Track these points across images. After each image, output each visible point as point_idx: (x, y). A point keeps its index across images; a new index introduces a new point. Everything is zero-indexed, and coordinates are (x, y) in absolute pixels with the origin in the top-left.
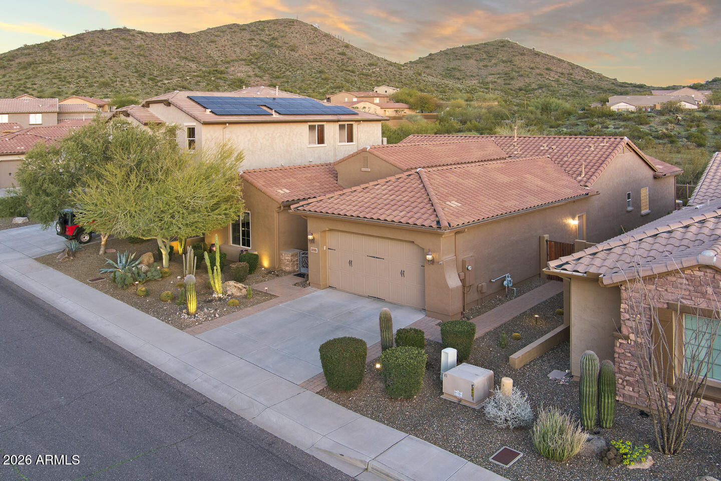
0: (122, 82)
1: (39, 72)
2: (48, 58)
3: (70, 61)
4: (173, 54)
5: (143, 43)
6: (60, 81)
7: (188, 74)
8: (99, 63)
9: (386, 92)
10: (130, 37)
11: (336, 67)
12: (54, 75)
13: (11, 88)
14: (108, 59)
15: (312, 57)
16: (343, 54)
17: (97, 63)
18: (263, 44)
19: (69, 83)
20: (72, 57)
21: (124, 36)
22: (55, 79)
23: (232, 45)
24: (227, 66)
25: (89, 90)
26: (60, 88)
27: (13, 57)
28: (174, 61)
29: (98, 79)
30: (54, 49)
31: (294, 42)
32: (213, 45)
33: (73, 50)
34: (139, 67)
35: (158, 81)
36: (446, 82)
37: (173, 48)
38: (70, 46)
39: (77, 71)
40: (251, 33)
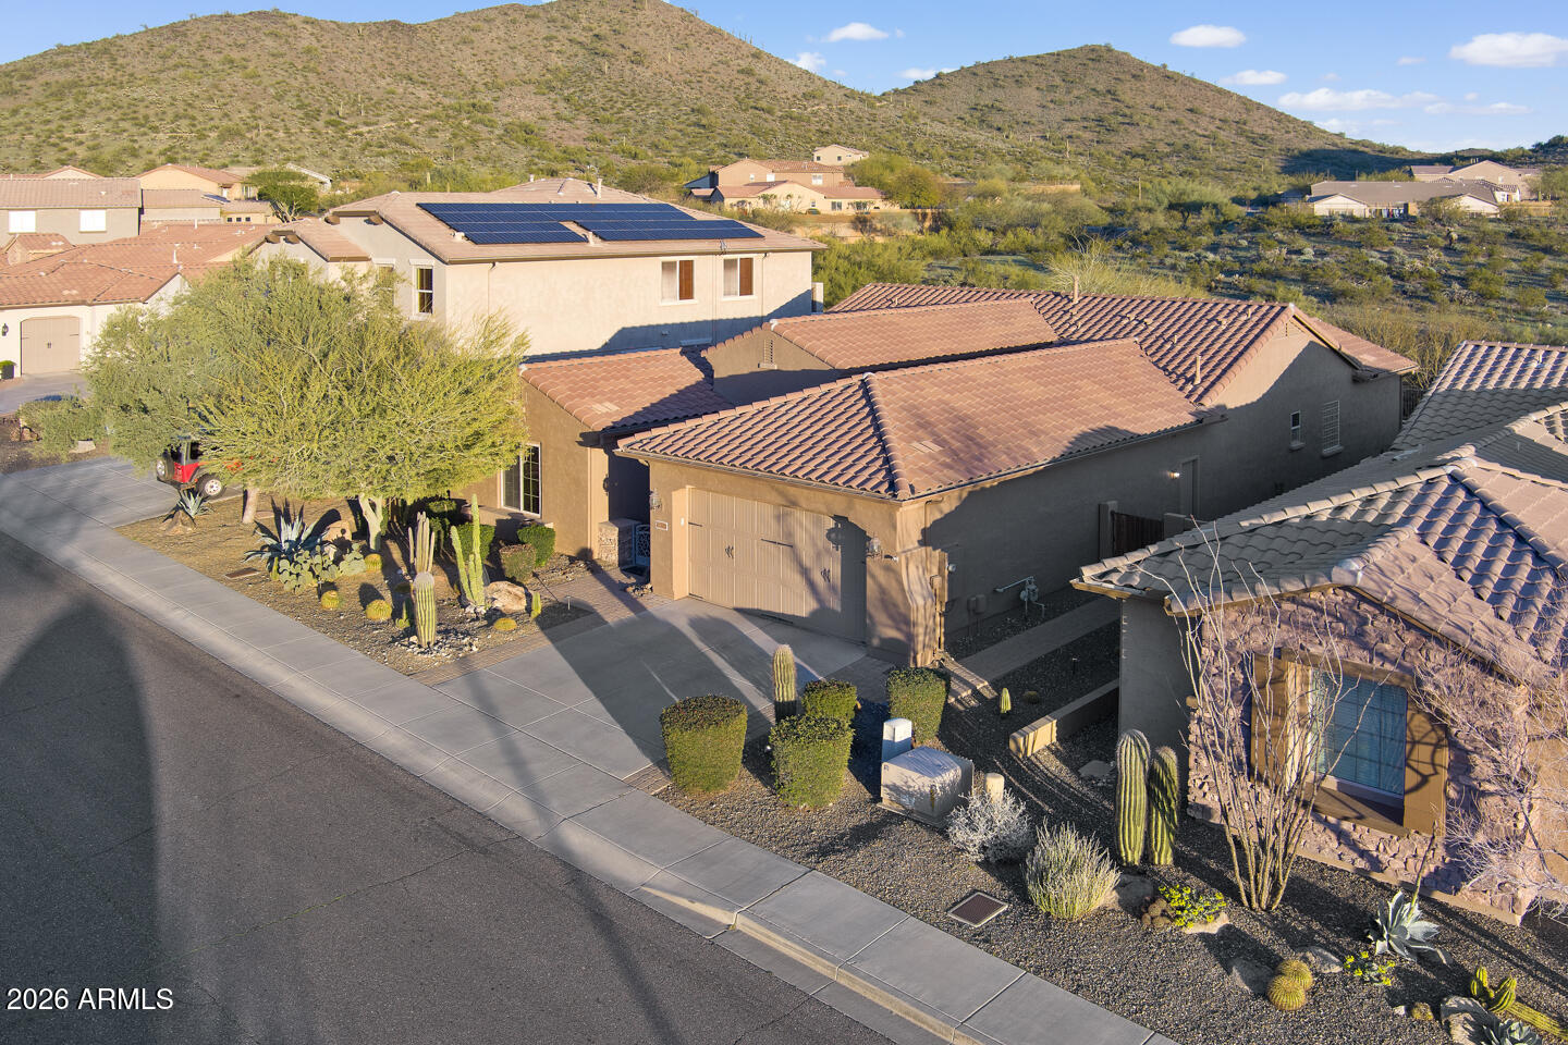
0: (268, 128)
1: (89, 105)
2: (107, 74)
3: (157, 81)
4: (380, 69)
5: (315, 44)
6: (137, 125)
7: (413, 112)
8: (220, 88)
9: (839, 158)
10: (285, 31)
11: (732, 100)
12: (122, 111)
13: (29, 138)
14: (237, 78)
15: (681, 78)
16: (748, 72)
17: (216, 87)
18: (576, 48)
19: (155, 129)
20: (161, 71)
21: (272, 28)
22: (123, 120)
23: (509, 51)
24: (495, 95)
25: (199, 146)
26: (135, 141)
27: (33, 69)
28: (382, 83)
29: (216, 122)
30: (123, 54)
31: (643, 44)
32: (468, 51)
33: (164, 57)
34: (307, 97)
35: (348, 128)
36: (973, 136)
37: (380, 55)
38: (156, 49)
39: (173, 105)
40: (549, 25)
